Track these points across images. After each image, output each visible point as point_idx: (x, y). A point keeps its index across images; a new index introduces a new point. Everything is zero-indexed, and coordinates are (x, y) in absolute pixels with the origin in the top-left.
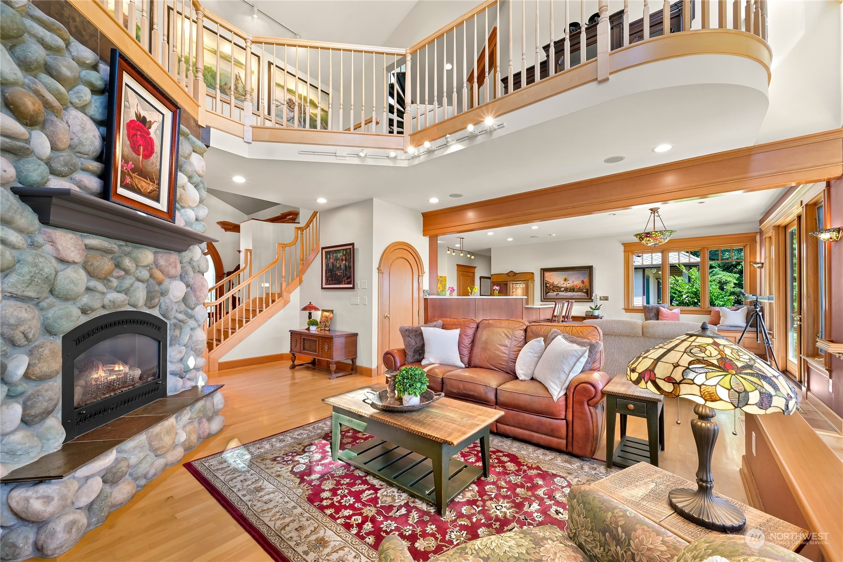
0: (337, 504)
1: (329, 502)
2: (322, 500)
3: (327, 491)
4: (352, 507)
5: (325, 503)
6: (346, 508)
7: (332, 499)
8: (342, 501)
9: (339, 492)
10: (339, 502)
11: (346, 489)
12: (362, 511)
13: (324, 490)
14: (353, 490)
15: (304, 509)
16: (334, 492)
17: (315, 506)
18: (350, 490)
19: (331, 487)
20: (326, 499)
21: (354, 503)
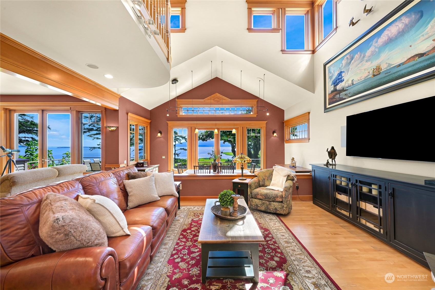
0: (274, 252)
1: (277, 254)
2: (280, 257)
3: (275, 261)
4: (269, 247)
5: (279, 255)
6: (271, 248)
7: (275, 255)
8: (271, 252)
9: (269, 257)
10: (272, 252)
11: (265, 257)
12: (266, 244)
13: (276, 262)
14: (262, 254)
15: (290, 257)
16: (272, 259)
17: (284, 256)
18: (264, 255)
19: (272, 262)
20: (277, 257)
21: (266, 248)
